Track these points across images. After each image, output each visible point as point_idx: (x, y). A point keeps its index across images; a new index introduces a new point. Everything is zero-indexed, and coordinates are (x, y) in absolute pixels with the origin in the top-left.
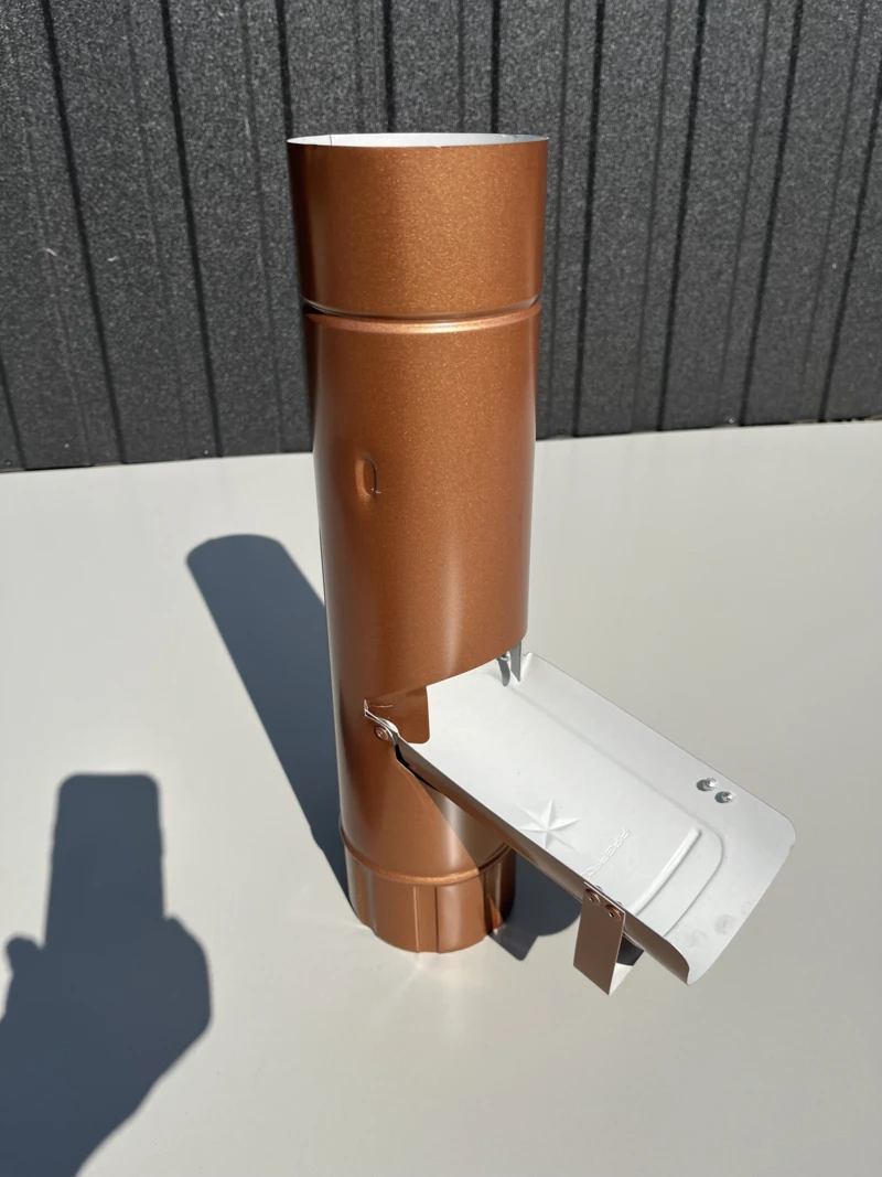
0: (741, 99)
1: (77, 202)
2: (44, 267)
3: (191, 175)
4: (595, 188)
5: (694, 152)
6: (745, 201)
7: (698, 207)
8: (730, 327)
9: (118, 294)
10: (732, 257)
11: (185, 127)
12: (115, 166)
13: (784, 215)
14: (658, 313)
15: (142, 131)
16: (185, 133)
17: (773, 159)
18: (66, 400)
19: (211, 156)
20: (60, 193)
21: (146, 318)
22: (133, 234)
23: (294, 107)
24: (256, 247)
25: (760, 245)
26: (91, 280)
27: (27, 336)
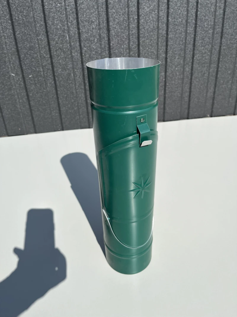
0: (209, 24)
1: (20, 61)
2: (11, 79)
3: (52, 51)
4: (168, 51)
5: (196, 40)
6: (211, 53)
7: (198, 55)
8: (207, 89)
9: (32, 86)
10: (208, 69)
11: (50, 38)
12: (30, 50)
13: (222, 57)
14: (187, 86)
15: (37, 39)
16: (50, 39)
17: (219, 40)
18: (19, 116)
19: (58, 46)
20: (14, 58)
21: (40, 93)
22: (36, 69)
23: (81, 31)
24: (71, 71)
25: (216, 65)
26: (25, 82)
27: (7, 99)
